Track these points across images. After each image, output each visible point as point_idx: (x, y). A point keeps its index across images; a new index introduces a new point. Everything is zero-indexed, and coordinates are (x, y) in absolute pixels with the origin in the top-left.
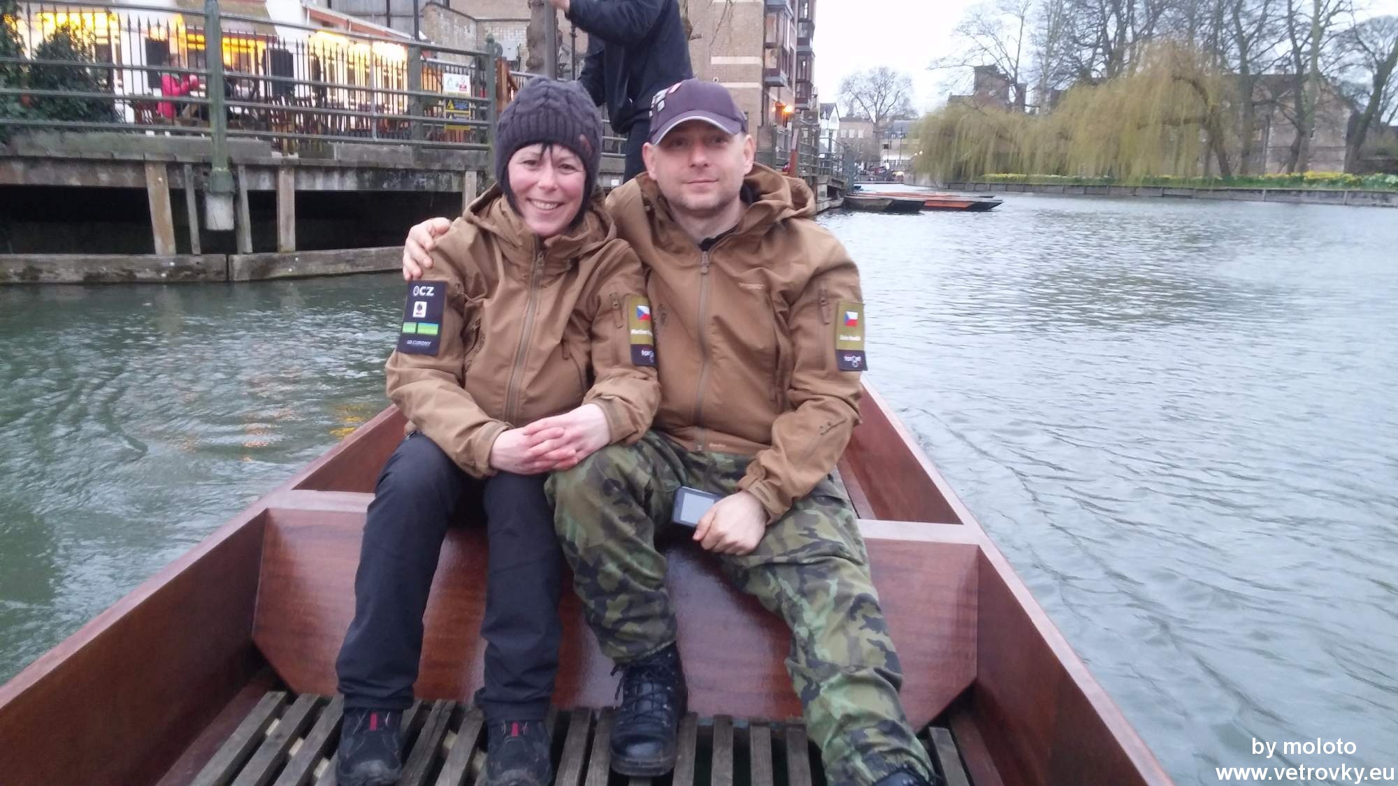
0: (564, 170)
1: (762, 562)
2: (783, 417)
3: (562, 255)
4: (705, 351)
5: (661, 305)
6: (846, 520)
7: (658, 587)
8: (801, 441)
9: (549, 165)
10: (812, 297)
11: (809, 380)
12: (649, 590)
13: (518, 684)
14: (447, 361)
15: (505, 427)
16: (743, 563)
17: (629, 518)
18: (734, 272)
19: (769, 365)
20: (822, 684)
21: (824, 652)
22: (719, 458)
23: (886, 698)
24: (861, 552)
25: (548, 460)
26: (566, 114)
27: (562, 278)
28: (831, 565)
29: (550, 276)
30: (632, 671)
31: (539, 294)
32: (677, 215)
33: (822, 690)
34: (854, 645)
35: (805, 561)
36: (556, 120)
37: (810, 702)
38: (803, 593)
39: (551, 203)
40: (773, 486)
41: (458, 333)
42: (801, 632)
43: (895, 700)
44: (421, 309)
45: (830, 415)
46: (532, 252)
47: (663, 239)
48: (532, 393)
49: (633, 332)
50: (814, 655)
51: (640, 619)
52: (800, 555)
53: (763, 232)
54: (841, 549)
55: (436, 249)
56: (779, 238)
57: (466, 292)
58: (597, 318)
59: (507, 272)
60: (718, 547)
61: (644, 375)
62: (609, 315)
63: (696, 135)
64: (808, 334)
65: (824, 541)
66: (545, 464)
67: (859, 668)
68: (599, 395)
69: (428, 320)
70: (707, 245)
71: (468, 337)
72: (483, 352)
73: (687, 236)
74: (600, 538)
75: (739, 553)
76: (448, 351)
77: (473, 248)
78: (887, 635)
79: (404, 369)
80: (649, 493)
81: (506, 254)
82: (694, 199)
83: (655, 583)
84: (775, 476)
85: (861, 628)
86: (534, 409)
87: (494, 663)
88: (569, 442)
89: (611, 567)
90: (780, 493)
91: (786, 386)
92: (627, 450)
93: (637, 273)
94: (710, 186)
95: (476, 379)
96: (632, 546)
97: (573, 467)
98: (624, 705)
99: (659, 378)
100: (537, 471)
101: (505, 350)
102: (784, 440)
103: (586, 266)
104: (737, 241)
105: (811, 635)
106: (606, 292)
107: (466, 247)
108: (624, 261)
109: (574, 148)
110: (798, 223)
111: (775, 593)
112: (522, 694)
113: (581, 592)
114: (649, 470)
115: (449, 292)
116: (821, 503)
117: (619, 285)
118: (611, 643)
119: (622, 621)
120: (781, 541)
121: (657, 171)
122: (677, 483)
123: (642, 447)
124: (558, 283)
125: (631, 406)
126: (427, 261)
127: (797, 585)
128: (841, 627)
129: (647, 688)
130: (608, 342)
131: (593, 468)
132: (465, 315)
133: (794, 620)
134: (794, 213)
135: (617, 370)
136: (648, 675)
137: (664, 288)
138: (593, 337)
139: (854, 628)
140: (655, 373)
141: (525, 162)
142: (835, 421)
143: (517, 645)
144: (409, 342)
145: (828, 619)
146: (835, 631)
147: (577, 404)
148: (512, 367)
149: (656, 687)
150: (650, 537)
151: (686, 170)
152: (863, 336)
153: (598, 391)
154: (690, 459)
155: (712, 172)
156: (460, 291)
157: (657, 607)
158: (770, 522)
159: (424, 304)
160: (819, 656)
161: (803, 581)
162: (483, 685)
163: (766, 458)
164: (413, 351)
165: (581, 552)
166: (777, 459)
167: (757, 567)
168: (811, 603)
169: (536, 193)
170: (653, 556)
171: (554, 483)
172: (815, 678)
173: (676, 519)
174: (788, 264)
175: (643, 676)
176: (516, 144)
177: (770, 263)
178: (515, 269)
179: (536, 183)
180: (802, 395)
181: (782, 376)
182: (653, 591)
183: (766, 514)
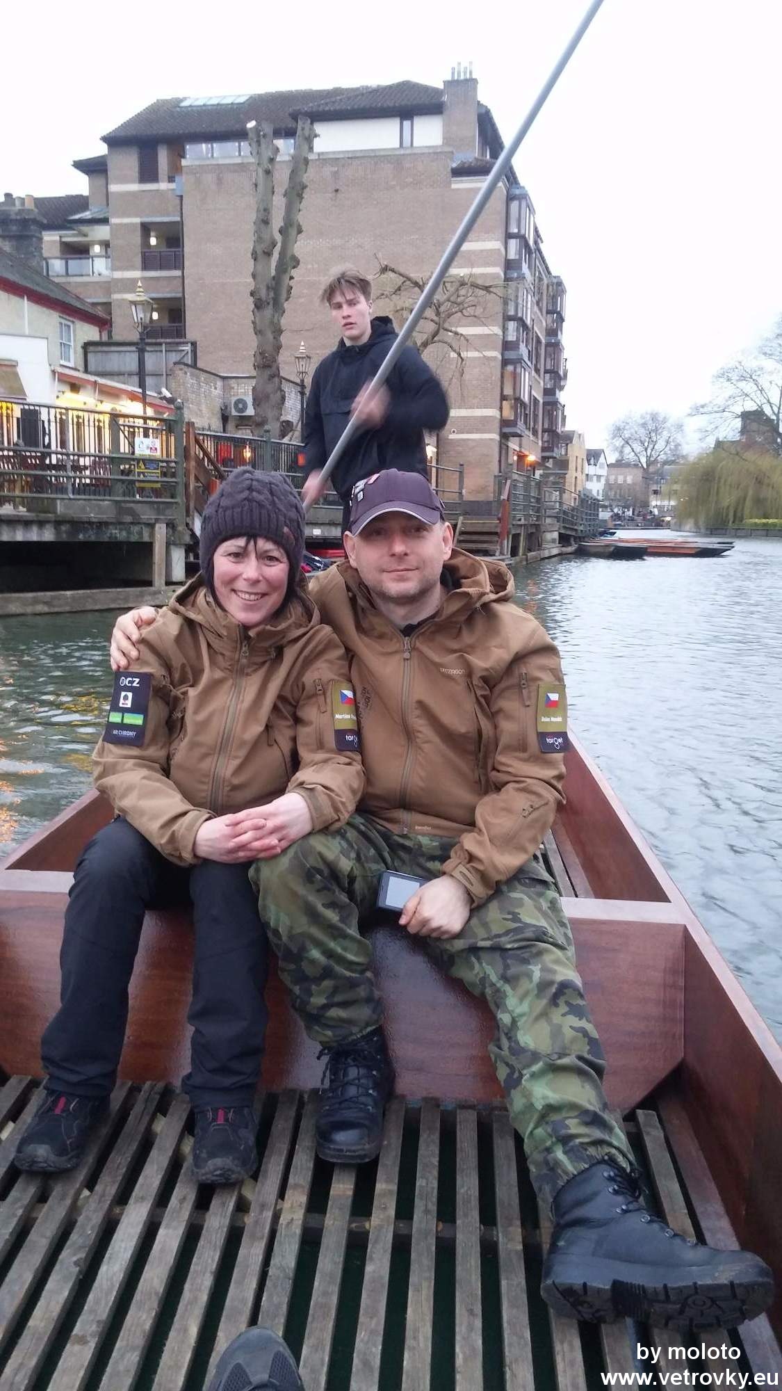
0: (268, 562)
1: (467, 947)
2: (487, 799)
3: (266, 644)
4: (409, 734)
5: (364, 689)
6: (551, 902)
7: (362, 972)
8: (504, 823)
9: (253, 556)
10: (513, 680)
11: (512, 763)
12: (353, 975)
13: (224, 1070)
14: (152, 751)
15: (207, 815)
16: (448, 947)
17: (332, 905)
18: (436, 658)
19: (472, 748)
20: (524, 1072)
21: (526, 1038)
22: (425, 841)
23: (588, 1086)
24: (565, 935)
25: (251, 850)
26: (270, 507)
27: (267, 665)
28: (534, 950)
29: (256, 664)
30: (339, 1055)
31: (244, 681)
32: (379, 602)
33: (525, 1078)
34: (556, 1032)
35: (509, 946)
36: (260, 513)
37: (513, 1091)
38: (506, 979)
39: (256, 594)
40: (477, 870)
41: (163, 722)
42: (505, 1018)
43: (596, 1087)
44: (126, 700)
45: (533, 797)
46: (237, 642)
47: (365, 625)
48: (236, 781)
49: (337, 716)
50: (517, 1043)
51: (344, 1005)
52: (503, 939)
53: (463, 618)
54: (545, 933)
55: (143, 641)
56: (480, 624)
57: (172, 683)
58: (301, 703)
59: (213, 662)
60: (424, 931)
61: (347, 760)
62: (314, 699)
63: (395, 525)
64: (509, 717)
65: (527, 925)
66: (249, 854)
67: (561, 1056)
68: (302, 784)
69: (133, 710)
70: (408, 631)
71: (173, 726)
72: (186, 740)
73: (390, 622)
74: (303, 925)
75: (445, 937)
76: (154, 740)
77: (179, 639)
78: (590, 1022)
79: (109, 759)
80: (352, 879)
81: (212, 644)
82: (394, 587)
83: (359, 968)
84: (480, 861)
85: (564, 1015)
86: (240, 796)
87: (201, 1049)
88: (272, 833)
89: (315, 954)
90: (483, 877)
91: (489, 768)
92: (330, 838)
93: (339, 658)
94: (410, 574)
95: (180, 767)
96: (336, 933)
97: (275, 857)
98: (332, 1089)
99: (363, 763)
100: (241, 860)
101: (208, 738)
102: (487, 823)
103: (290, 654)
104: (437, 627)
105: (514, 1021)
106: (309, 678)
107: (172, 637)
108: (329, 646)
109: (278, 540)
110: (497, 606)
111: (479, 977)
112: (228, 1081)
113: (286, 979)
114: (353, 855)
115: (154, 683)
116: (524, 885)
117: (322, 671)
118: (317, 1028)
119: (326, 1007)
120: (485, 925)
121: (357, 559)
122: (382, 867)
123: (346, 832)
124: (262, 673)
125: (333, 795)
126: (134, 653)
127: (501, 971)
128: (544, 1014)
129: (353, 1073)
130: (314, 726)
131: (296, 857)
132: (171, 703)
133: (498, 1007)
134: (493, 596)
135: (320, 756)
136: (354, 1060)
137: (366, 673)
138: (297, 721)
139: (557, 1015)
140: (359, 758)
141: (230, 555)
142: (538, 802)
143: (223, 1031)
144: (115, 732)
145: (531, 1007)
146: (537, 1019)
147: (280, 791)
148: (216, 755)
149: (362, 1071)
150: (355, 921)
151: (387, 559)
152: (565, 717)
153: (300, 780)
154: (395, 840)
155: (412, 561)
156: (166, 682)
157: (362, 992)
158: (475, 905)
159: (130, 695)
160: (522, 1044)
161: (507, 967)
162: (189, 1071)
163: (469, 842)
164: (119, 741)
165: (284, 938)
166: (480, 843)
167: (463, 951)
168: (513, 989)
169: (241, 585)
170: (359, 942)
171: (258, 870)
172: (517, 1066)
173: (381, 904)
174: (489, 648)
175: (349, 1060)
176: (220, 538)
177: (471, 649)
178: (220, 658)
179: (240, 575)
180: (505, 778)
181: (486, 757)
182: (357, 975)
183: (470, 897)
